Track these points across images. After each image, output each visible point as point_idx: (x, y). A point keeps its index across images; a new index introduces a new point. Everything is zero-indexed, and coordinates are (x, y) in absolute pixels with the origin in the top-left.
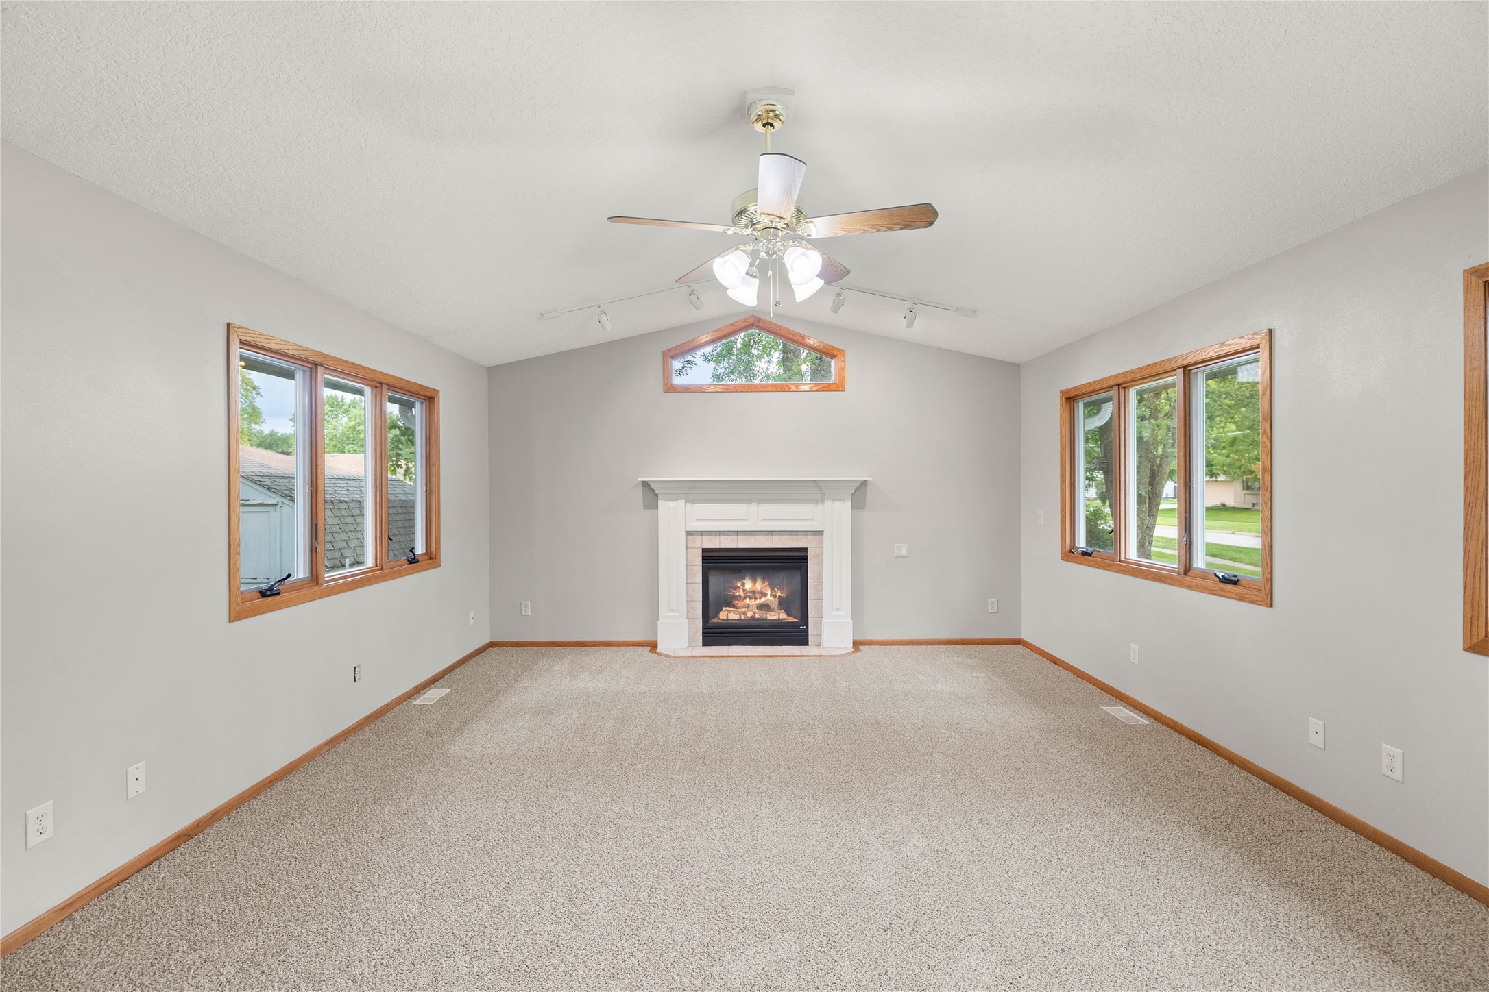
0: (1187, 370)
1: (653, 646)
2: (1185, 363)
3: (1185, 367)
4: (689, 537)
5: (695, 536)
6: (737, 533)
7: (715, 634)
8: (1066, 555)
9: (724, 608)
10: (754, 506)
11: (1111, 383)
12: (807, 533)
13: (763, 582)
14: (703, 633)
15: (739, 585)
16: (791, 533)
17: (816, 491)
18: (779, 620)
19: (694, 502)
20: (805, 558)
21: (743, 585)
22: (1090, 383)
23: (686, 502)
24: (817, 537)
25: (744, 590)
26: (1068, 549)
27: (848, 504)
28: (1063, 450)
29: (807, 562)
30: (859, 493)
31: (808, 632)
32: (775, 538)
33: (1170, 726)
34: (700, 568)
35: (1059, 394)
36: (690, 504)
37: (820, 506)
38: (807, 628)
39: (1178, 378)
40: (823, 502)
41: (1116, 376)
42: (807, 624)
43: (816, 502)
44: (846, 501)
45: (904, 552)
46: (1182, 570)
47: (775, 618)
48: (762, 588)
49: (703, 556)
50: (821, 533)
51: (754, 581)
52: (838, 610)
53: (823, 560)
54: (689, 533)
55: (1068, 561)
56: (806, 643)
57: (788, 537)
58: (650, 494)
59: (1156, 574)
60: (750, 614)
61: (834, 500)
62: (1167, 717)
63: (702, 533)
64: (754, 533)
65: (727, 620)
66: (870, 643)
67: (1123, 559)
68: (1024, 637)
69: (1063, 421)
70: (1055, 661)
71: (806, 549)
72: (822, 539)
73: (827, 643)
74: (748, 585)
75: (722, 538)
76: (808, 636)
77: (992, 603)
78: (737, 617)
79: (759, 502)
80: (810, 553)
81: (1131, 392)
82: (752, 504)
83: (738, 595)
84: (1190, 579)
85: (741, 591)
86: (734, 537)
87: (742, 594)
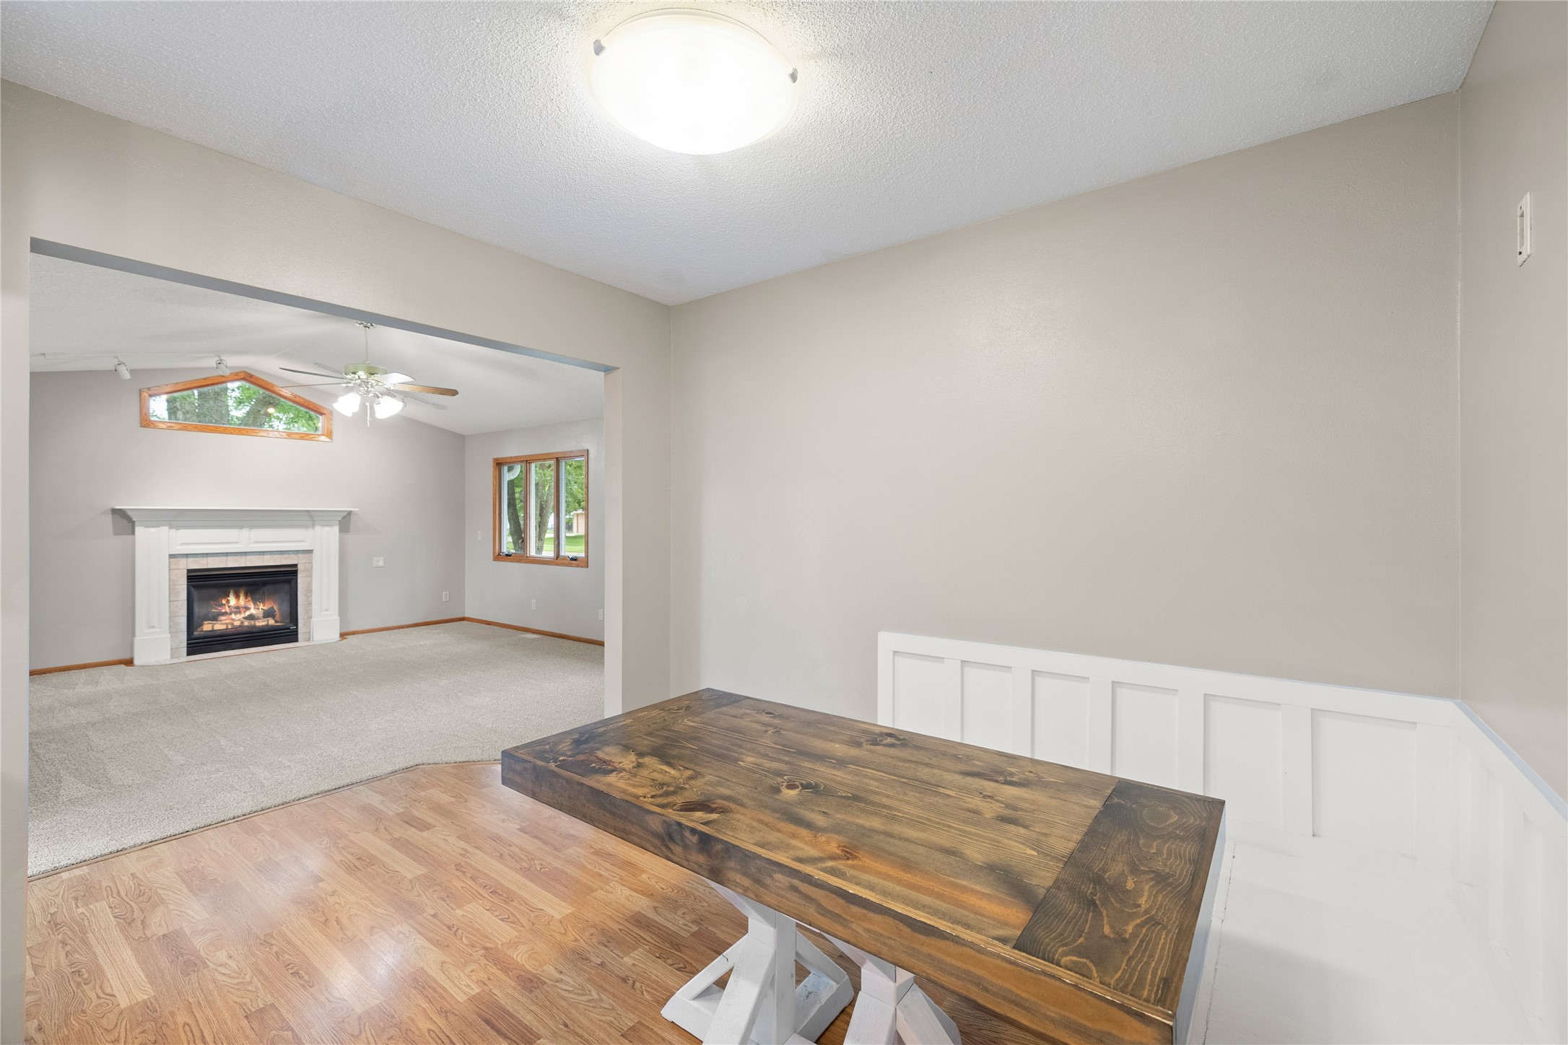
0: (558, 460)
1: (130, 662)
2: (557, 456)
3: (557, 458)
4: (172, 560)
5: (178, 559)
6: (227, 554)
7: (199, 644)
8: (495, 556)
9: (206, 622)
10: (245, 532)
11: (522, 459)
12: (298, 552)
13: (246, 597)
14: (188, 644)
15: (224, 602)
16: (281, 552)
17: (309, 518)
18: (267, 625)
19: (178, 528)
20: (295, 573)
21: (228, 601)
22: (511, 458)
23: (170, 528)
24: (307, 555)
25: (229, 607)
26: (497, 553)
27: (336, 529)
28: (495, 494)
29: (297, 576)
30: (345, 522)
31: (297, 631)
32: (267, 557)
34: (185, 587)
35: (492, 461)
36: (174, 530)
37: (310, 531)
38: (297, 628)
39: (552, 462)
40: (313, 526)
41: (525, 456)
42: (296, 624)
43: (307, 527)
44: (334, 527)
45: (381, 564)
46: (555, 557)
47: (264, 624)
48: (245, 603)
49: (188, 576)
50: (311, 551)
51: (237, 597)
52: (327, 610)
53: (312, 572)
54: (172, 556)
55: (496, 561)
56: (296, 640)
57: (279, 556)
58: (124, 521)
59: (544, 561)
60: (237, 623)
61: (323, 526)
62: (550, 633)
63: (187, 556)
64: (245, 554)
65: (213, 631)
66: (354, 633)
67: (529, 556)
68: (467, 615)
69: (494, 477)
70: (490, 623)
71: (296, 566)
72: (312, 556)
73: (315, 639)
74: (233, 601)
75: (210, 559)
76: (297, 634)
77: (446, 595)
78: (224, 627)
79: (251, 527)
80: (300, 568)
81: (533, 465)
82: (244, 529)
83: (224, 611)
84: (559, 561)
85: (227, 607)
86: (224, 558)
87: (228, 610)
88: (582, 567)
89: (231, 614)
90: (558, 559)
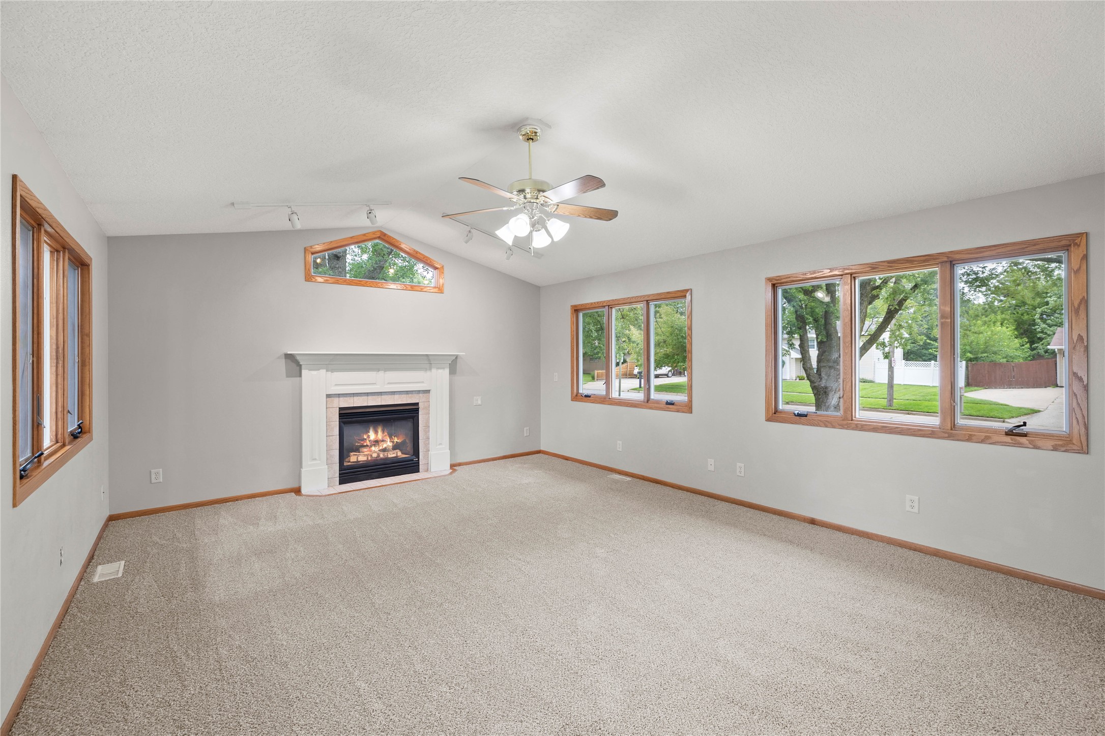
1: (297, 491)
2: (646, 299)
3: (647, 301)
4: (328, 399)
5: (333, 398)
6: (367, 394)
7: (349, 474)
8: (574, 398)
9: (352, 454)
10: (381, 373)
11: (605, 304)
12: (419, 392)
13: (383, 432)
14: (340, 474)
15: (365, 437)
16: (407, 392)
17: (427, 361)
18: (397, 456)
19: (333, 371)
20: (417, 410)
21: (369, 437)
22: (592, 303)
23: (326, 371)
24: (425, 395)
25: (369, 441)
26: (575, 394)
27: (447, 371)
29: (418, 413)
30: (454, 364)
31: (419, 463)
32: (396, 396)
33: (640, 479)
34: (338, 423)
35: (570, 307)
36: (330, 373)
37: (428, 373)
38: (418, 460)
39: (640, 306)
40: (430, 369)
41: (609, 301)
42: (418, 457)
43: (426, 370)
44: (445, 369)
45: (479, 402)
46: (646, 401)
47: (394, 455)
48: (383, 437)
49: (339, 414)
50: (428, 391)
51: (376, 432)
52: (440, 444)
53: (429, 410)
54: (328, 396)
55: (576, 401)
56: (418, 471)
57: (405, 396)
58: (294, 363)
59: (632, 403)
60: (375, 455)
61: (438, 368)
62: (638, 475)
63: (339, 395)
64: (380, 394)
65: (358, 461)
66: (460, 464)
67: (610, 397)
68: (542, 449)
69: (572, 323)
70: (567, 459)
71: (417, 404)
72: (429, 396)
73: (432, 470)
74: (372, 435)
75: (356, 398)
76: (419, 466)
77: (527, 430)
78: (365, 459)
79: (386, 370)
80: (421, 406)
81: (614, 310)
82: (380, 372)
83: (365, 444)
84: (650, 405)
85: (368, 441)
86: (365, 398)
87: (368, 443)
88: (683, 412)
89: (371, 446)
90: (648, 402)
